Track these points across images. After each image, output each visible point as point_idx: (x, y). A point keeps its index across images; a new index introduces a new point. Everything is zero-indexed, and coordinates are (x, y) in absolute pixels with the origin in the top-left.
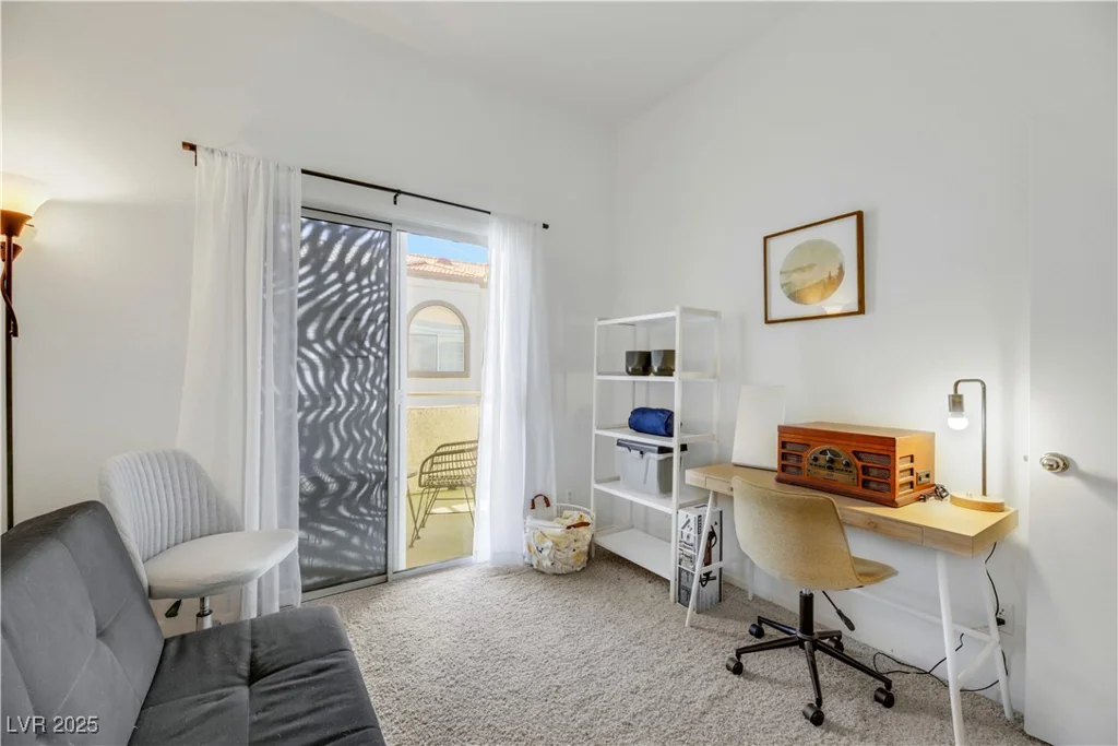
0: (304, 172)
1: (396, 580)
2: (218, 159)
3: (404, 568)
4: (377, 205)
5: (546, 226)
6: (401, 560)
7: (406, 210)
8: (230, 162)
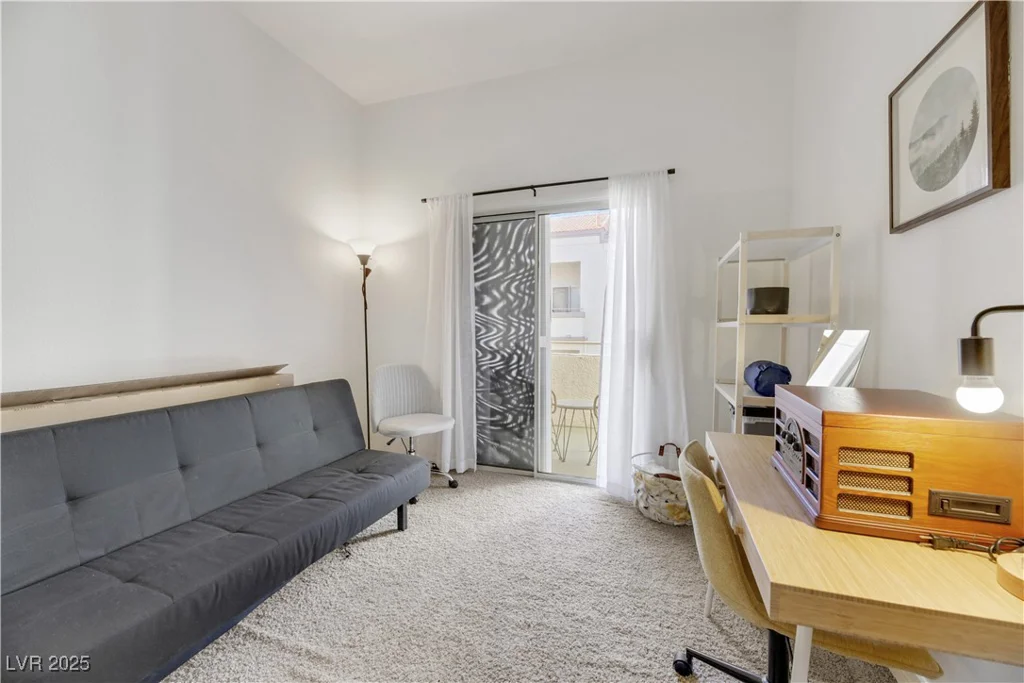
0: (475, 194)
1: (538, 478)
2: (436, 202)
3: (550, 471)
4: (523, 201)
5: (671, 172)
6: (547, 462)
7: (545, 198)
8: (440, 203)
